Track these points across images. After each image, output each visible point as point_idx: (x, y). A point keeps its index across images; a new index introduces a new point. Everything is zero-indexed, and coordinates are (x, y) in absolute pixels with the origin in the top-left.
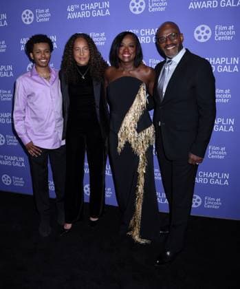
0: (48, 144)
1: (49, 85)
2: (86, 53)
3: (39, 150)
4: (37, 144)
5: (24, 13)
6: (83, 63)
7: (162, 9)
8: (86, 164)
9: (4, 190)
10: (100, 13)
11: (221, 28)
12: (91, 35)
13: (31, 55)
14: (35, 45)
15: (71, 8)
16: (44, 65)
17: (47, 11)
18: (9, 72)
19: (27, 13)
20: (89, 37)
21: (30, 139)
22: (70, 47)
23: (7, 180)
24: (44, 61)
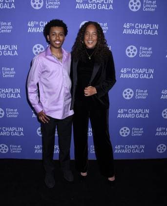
2: (95, 38)
3: (47, 118)
8: (90, 129)
13: (48, 37)
14: (52, 28)
16: (58, 46)
24: (58, 42)
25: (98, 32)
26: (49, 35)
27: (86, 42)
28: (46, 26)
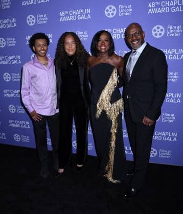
0: (46, 112)
1: (47, 69)
2: (74, 46)
3: (40, 116)
4: (38, 112)
5: (29, 17)
6: (71, 53)
7: (129, 14)
8: (74, 126)
9: (16, 145)
10: (83, 17)
11: (172, 27)
12: (77, 33)
13: (34, 48)
14: (36, 40)
15: (62, 14)
16: (43, 55)
17: (45, 15)
18: (18, 60)
19: (31, 17)
20: (75, 34)
21: (33, 108)
22: (62, 42)
23: (17, 138)
24: (43, 52)
25: (75, 40)
26: (34, 46)
27: (67, 51)
28: (31, 38)
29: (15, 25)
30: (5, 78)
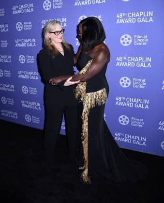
5: (45, 3)
18: (33, 43)
23: (28, 118)
29: (32, 10)
30: (20, 60)
